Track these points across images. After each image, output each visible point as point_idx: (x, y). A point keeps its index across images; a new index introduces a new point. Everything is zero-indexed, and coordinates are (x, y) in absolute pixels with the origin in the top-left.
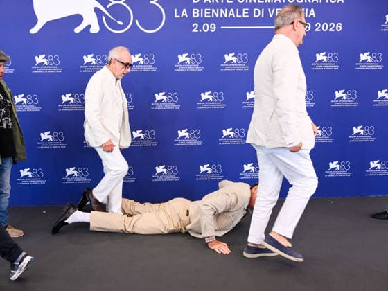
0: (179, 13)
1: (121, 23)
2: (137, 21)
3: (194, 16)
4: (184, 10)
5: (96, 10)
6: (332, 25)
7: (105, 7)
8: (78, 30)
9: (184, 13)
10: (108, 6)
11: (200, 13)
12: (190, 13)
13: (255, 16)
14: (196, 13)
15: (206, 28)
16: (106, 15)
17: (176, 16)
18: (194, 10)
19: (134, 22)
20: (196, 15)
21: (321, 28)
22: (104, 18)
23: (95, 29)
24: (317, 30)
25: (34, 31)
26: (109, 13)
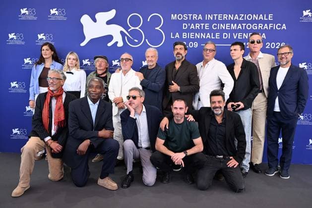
0: (174, 35)
1: (136, 41)
2: (147, 40)
3: (183, 37)
4: (177, 34)
5: (122, 33)
6: (278, 44)
7: (127, 31)
8: (110, 44)
9: (177, 35)
10: (129, 30)
11: (187, 35)
12: (181, 35)
13: (224, 38)
14: (184, 35)
15: (191, 45)
16: (127, 36)
17: (172, 37)
18: (184, 33)
19: (145, 40)
20: (185, 36)
21: (270, 46)
22: (126, 37)
23: (120, 44)
24: (267, 47)
25: (83, 44)
26: (129, 34)
